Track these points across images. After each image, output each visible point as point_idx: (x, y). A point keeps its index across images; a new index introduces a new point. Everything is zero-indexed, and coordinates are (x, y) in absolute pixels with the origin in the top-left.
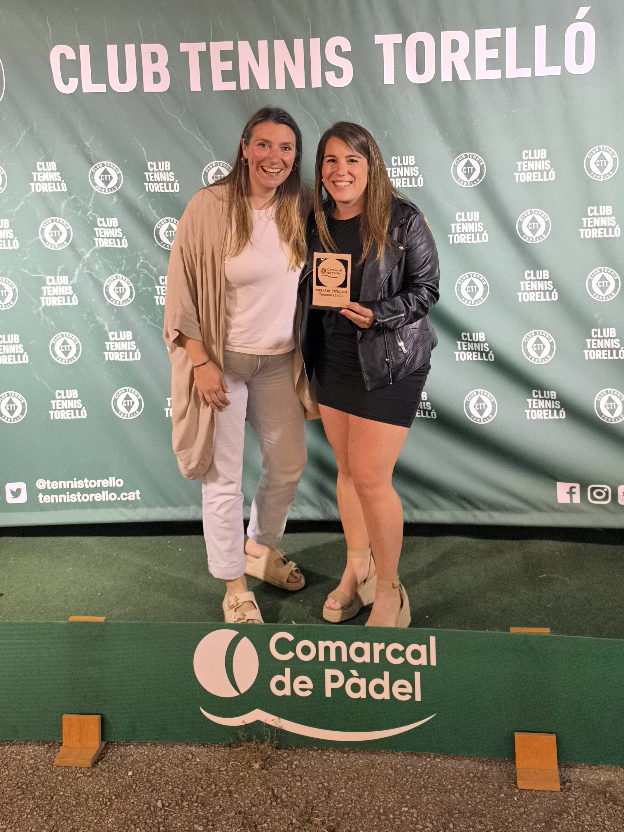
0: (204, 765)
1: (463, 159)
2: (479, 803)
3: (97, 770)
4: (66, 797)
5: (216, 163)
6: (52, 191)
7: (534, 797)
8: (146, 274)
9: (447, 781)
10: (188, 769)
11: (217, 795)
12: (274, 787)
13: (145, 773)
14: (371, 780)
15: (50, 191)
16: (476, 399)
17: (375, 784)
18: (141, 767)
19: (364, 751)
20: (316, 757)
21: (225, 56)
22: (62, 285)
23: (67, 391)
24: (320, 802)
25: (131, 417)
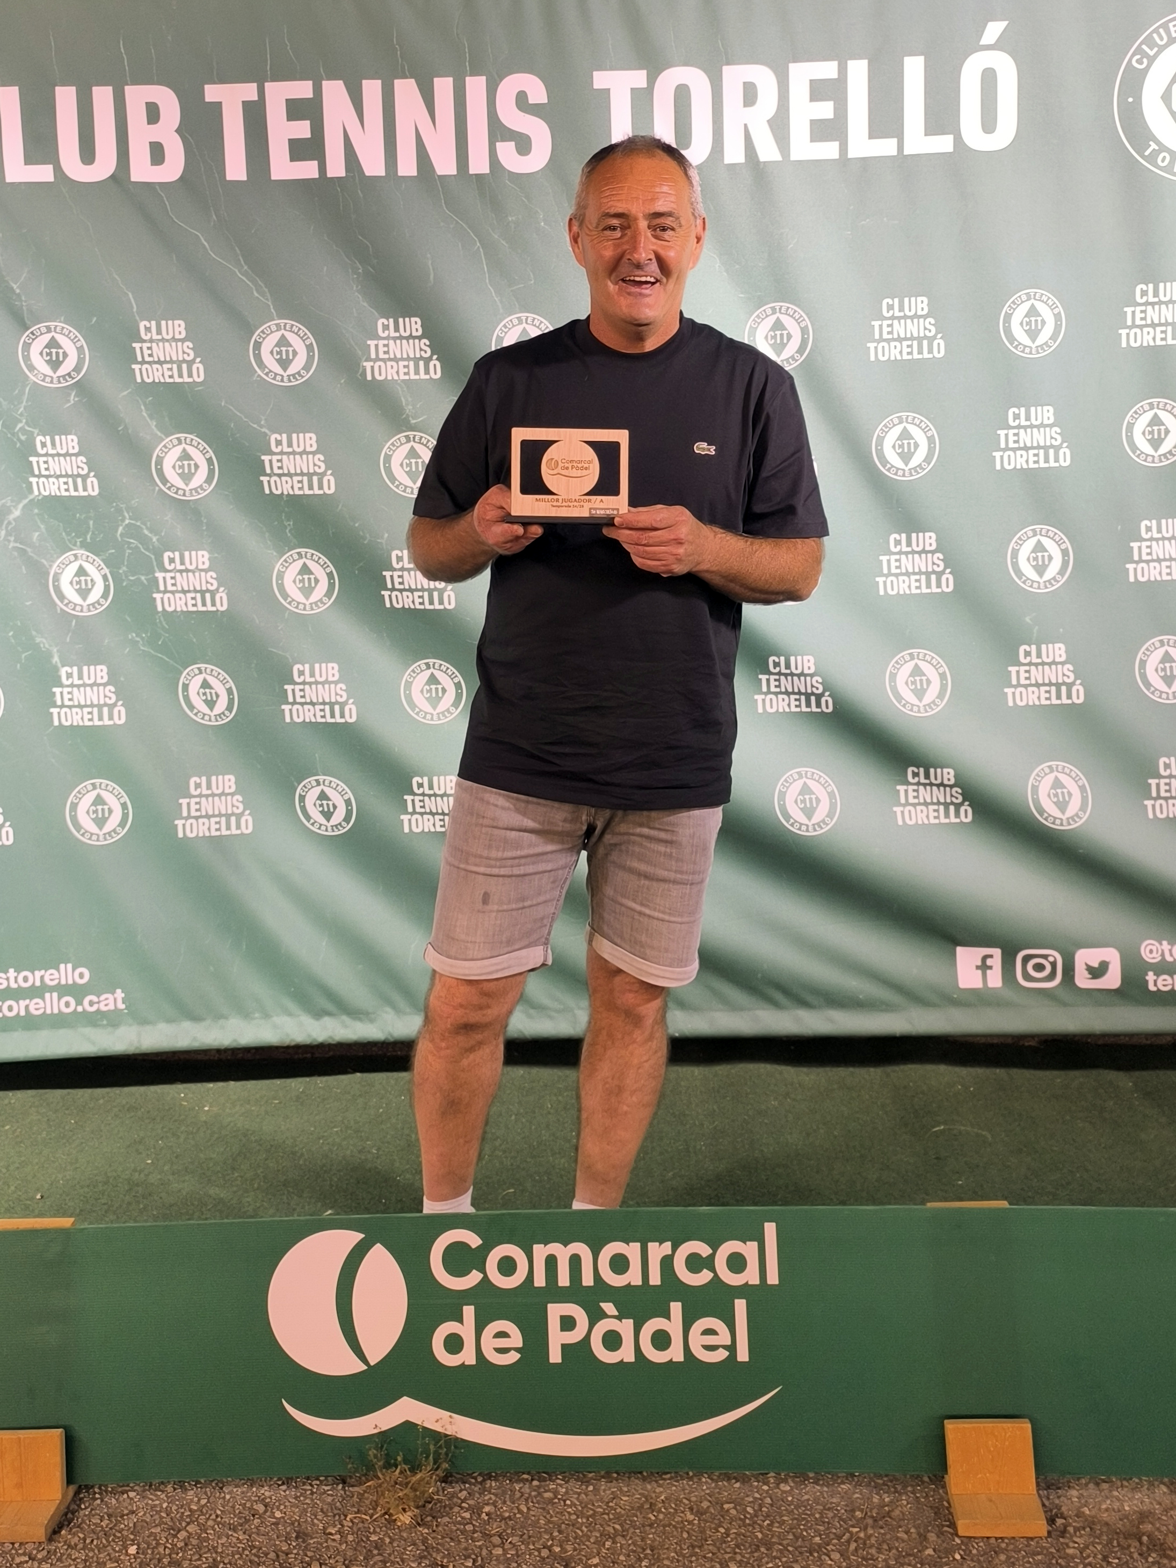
0: (293, 1524)
1: (767, 316)
3: (59, 1546)
5: (276, 325)
8: (137, 547)
10: (258, 1534)
12: (445, 1561)
13: (166, 1547)
14: (651, 1536)
16: (798, 785)
17: (662, 1545)
18: (156, 1537)
19: (629, 1478)
20: (530, 1494)
21: (295, 109)
25: (105, 839)
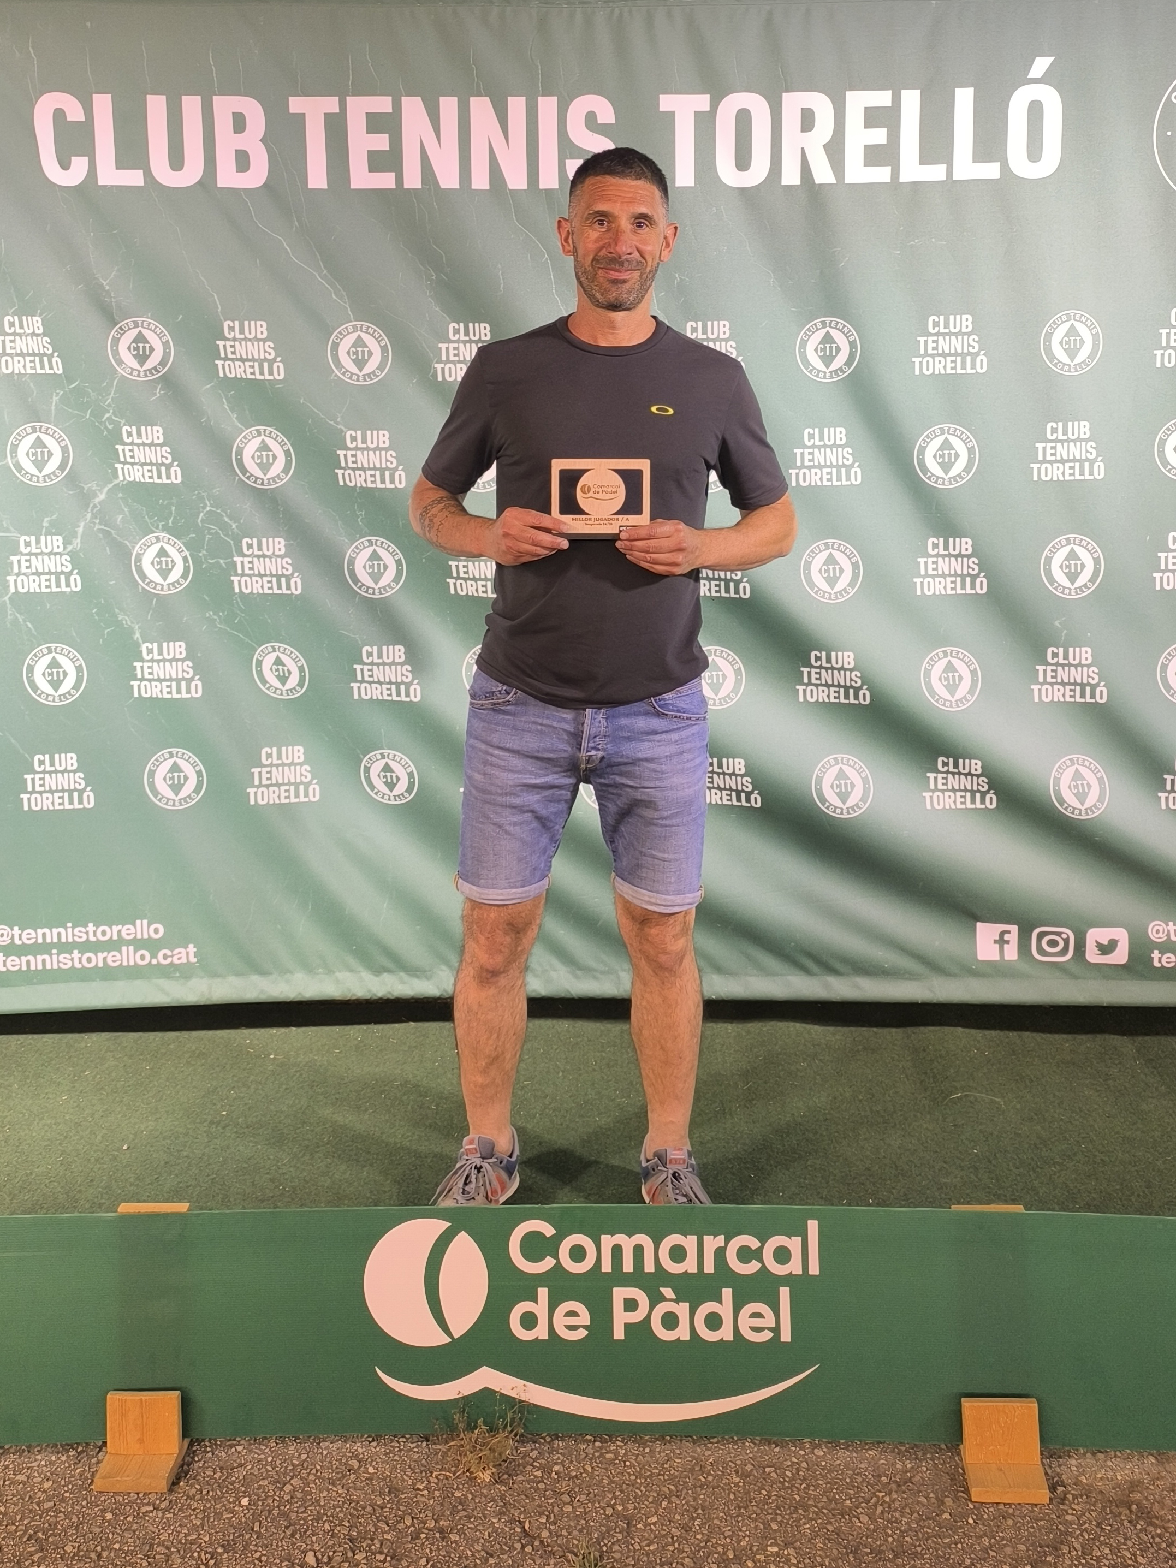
0: (385, 1479)
1: (818, 330)
2: (904, 1532)
3: (180, 1496)
5: (353, 326)
6: (33, 372)
7: (1004, 1517)
8: (217, 533)
9: (842, 1492)
10: (355, 1488)
11: (418, 1538)
13: (274, 1500)
15: (29, 371)
16: (833, 771)
17: (712, 1504)
18: (264, 1489)
19: (681, 1441)
20: (593, 1455)
21: (375, 123)
22: (49, 554)
23: (57, 756)
24: (613, 1544)
25: (181, 805)
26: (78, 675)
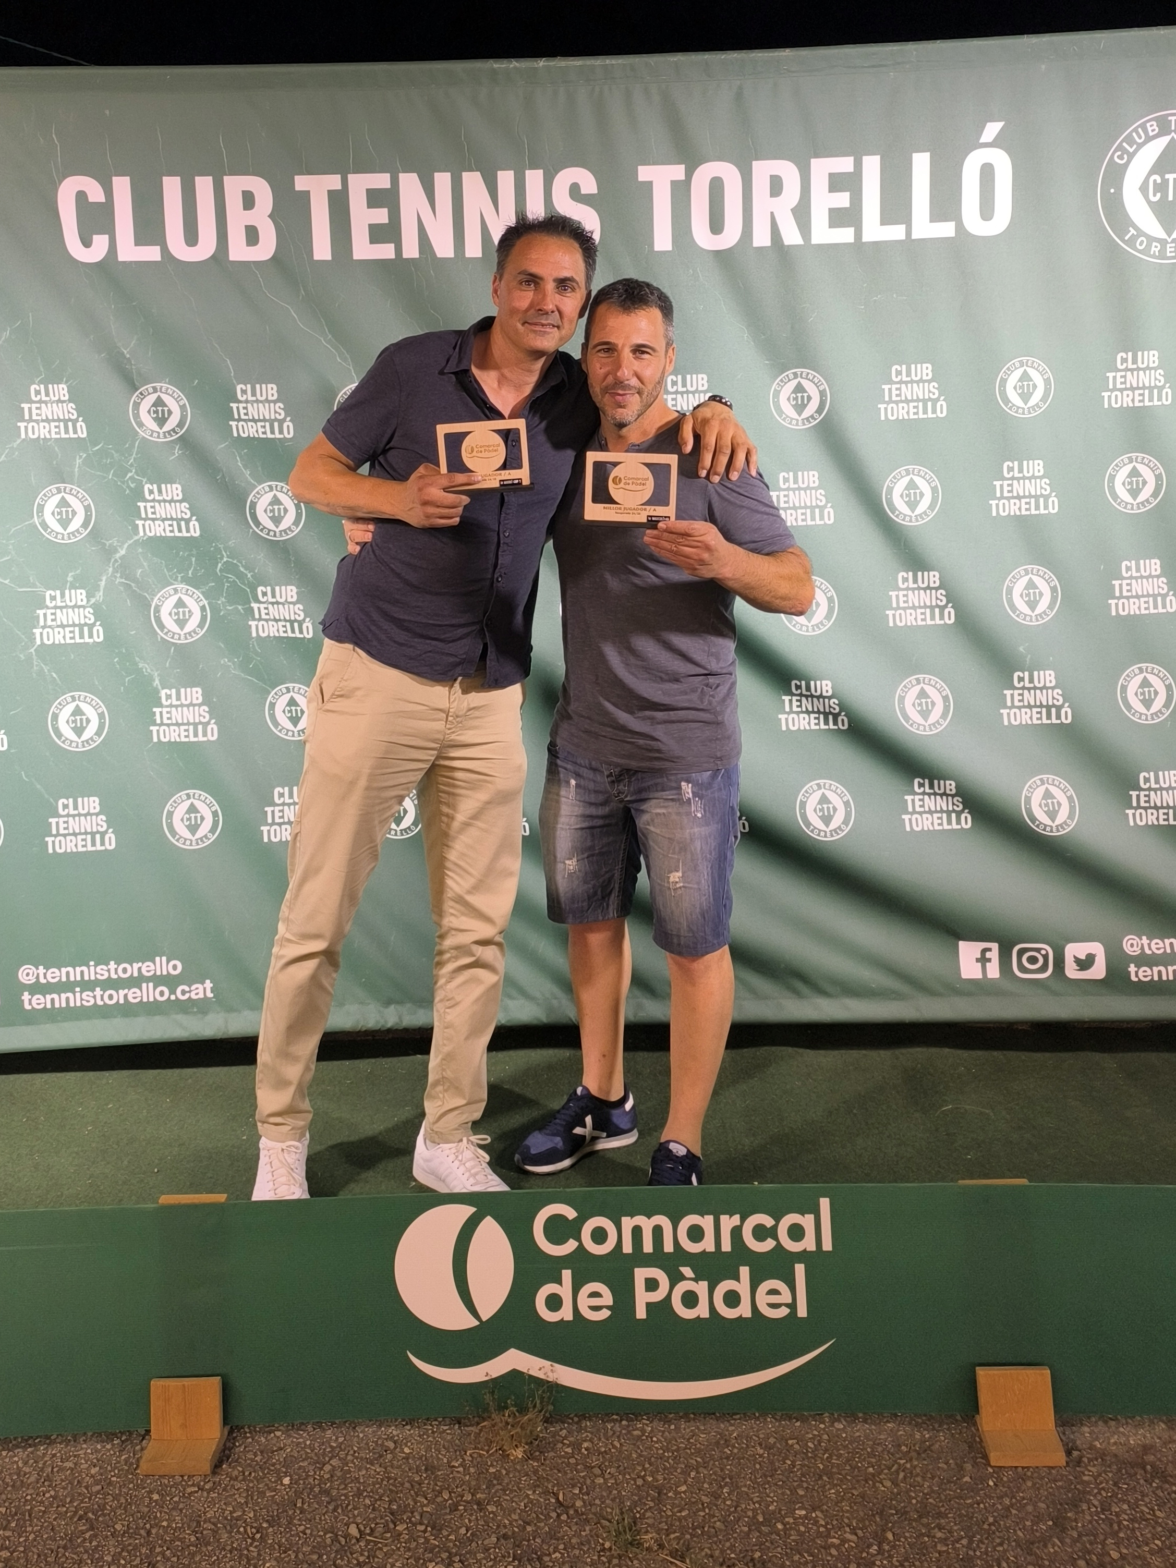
0: (421, 1458)
1: (789, 380)
2: (927, 1494)
3: (223, 1478)
4: (175, 1530)
6: (58, 436)
7: (1023, 1479)
8: (234, 582)
9: (864, 1460)
10: (393, 1467)
11: (457, 1510)
12: (556, 1489)
13: (315, 1479)
14: (729, 1467)
15: (54, 436)
16: (817, 796)
17: (739, 1474)
18: (305, 1469)
19: (705, 1418)
20: (621, 1432)
21: (375, 198)
22: (73, 607)
23: (80, 800)
24: (646, 1511)
25: (197, 844)
26: (100, 722)
